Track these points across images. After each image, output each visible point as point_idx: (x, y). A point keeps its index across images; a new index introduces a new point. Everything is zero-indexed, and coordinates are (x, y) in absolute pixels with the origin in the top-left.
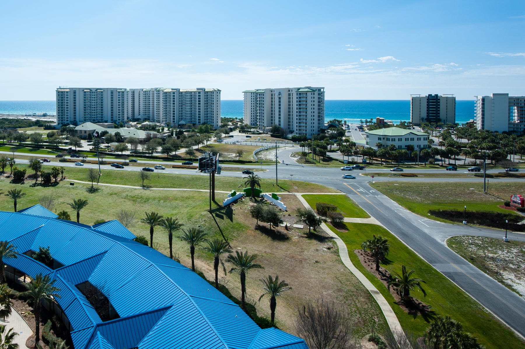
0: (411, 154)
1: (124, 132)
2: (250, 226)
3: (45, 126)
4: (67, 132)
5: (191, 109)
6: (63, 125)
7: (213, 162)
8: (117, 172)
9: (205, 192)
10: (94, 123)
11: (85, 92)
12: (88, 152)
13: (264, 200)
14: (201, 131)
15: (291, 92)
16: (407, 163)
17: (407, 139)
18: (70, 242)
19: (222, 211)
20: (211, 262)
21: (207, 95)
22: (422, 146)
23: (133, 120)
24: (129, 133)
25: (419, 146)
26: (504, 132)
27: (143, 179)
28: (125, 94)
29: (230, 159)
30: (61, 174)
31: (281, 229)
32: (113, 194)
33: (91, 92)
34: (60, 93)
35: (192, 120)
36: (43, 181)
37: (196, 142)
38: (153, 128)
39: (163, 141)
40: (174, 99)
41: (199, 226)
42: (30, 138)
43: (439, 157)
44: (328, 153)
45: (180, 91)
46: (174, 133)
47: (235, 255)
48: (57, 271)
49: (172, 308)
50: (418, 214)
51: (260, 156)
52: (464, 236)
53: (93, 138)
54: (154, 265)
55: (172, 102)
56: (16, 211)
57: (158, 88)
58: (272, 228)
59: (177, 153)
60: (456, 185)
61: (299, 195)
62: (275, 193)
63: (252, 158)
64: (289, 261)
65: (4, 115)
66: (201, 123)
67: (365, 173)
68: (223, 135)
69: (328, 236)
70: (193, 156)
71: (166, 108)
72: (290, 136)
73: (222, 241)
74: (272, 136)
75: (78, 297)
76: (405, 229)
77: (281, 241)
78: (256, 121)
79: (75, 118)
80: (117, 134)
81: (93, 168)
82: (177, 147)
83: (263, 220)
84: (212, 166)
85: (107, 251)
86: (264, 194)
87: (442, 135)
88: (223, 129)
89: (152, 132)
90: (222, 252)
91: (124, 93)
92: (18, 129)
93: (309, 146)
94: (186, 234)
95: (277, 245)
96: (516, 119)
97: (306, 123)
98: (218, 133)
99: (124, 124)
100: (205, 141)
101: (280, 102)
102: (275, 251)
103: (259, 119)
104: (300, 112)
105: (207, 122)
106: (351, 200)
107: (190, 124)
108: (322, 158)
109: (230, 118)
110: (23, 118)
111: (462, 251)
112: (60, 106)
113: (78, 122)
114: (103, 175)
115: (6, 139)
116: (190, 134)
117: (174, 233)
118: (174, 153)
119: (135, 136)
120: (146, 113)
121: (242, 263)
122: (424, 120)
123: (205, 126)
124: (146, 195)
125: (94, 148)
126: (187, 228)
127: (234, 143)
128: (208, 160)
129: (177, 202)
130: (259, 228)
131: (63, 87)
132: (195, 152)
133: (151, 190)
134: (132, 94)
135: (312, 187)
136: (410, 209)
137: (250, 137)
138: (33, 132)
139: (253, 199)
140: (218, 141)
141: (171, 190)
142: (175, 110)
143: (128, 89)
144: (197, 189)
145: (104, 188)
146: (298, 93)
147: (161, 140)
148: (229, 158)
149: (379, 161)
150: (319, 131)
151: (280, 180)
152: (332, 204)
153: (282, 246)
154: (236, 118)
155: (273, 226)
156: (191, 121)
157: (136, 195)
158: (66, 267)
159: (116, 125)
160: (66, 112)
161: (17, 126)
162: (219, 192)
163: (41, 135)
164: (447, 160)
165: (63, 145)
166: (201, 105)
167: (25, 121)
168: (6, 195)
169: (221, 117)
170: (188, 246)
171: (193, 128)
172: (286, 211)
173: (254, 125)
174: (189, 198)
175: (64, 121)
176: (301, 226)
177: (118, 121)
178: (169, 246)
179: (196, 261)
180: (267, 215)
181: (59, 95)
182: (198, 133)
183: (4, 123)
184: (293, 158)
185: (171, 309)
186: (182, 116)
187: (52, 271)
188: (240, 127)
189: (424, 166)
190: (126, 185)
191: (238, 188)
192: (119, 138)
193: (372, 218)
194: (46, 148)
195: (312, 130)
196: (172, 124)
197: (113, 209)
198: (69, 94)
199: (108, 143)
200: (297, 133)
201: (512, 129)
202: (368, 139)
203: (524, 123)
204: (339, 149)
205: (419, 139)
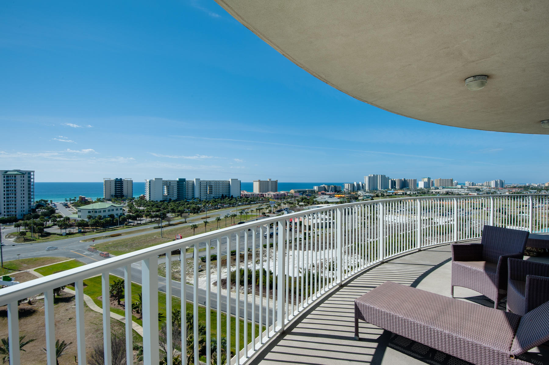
0: (113, 220)
16: (111, 228)
17: (109, 211)
22: (119, 214)
25: (117, 215)
26: (161, 201)
43: (130, 220)
44: (45, 230)
60: (146, 236)
61: (32, 271)
62: (6, 275)
67: (84, 240)
77: (28, 317)
87: (128, 206)
93: (24, 225)
96: (166, 193)
97: (15, 205)
104: (8, 194)
106: (80, 262)
108: (40, 234)
111: (162, 273)
122: (113, 196)
135: (42, 260)
146: (6, 175)
149: (90, 229)
150: (29, 211)
153: (30, 320)
164: (136, 221)
189: (122, 227)
195: (23, 211)
200: (5, 215)
201: (164, 199)
202: (80, 214)
203: (170, 195)
204: (55, 225)
205: (117, 210)
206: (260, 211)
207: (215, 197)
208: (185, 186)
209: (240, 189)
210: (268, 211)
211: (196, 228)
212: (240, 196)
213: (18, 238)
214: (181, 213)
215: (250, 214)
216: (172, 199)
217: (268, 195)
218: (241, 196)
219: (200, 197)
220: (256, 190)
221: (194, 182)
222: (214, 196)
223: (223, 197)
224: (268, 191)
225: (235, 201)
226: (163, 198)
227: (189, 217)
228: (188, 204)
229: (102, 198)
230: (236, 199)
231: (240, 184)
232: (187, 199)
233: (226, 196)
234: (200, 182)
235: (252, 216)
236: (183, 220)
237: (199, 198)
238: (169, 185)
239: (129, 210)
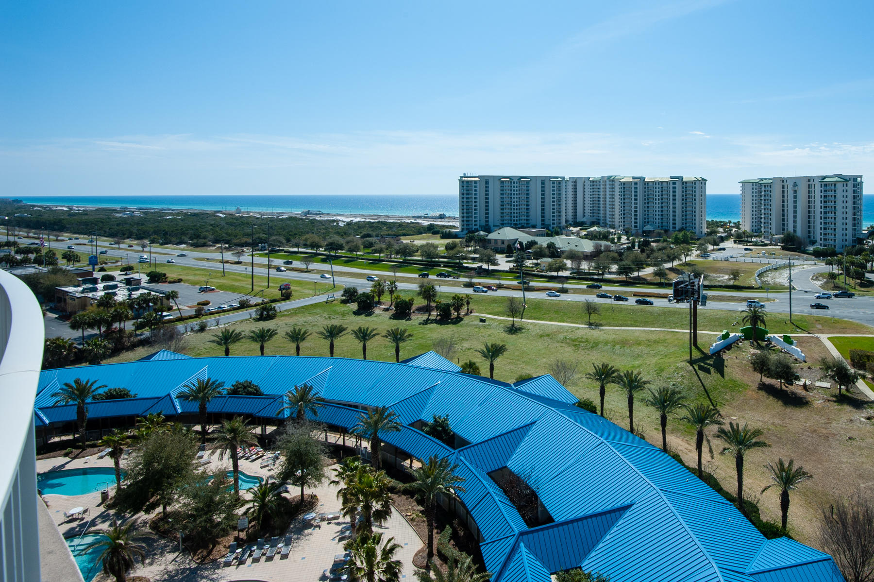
1: (560, 242)
2: (751, 384)
3: (442, 233)
4: (476, 243)
5: (662, 207)
6: (469, 232)
7: (695, 288)
8: (550, 303)
9: (683, 332)
10: (516, 228)
11: (502, 182)
12: (507, 272)
13: (771, 345)
14: (677, 242)
15: (811, 182)
18: (479, 408)
19: (709, 362)
20: (691, 439)
21: (686, 187)
23: (574, 224)
24: (569, 243)
27: (590, 314)
28: (563, 185)
29: (720, 284)
30: (466, 305)
31: (797, 389)
32: (544, 336)
33: (511, 182)
34: (465, 183)
35: (663, 224)
36: (439, 315)
37: (669, 257)
38: (605, 237)
39: (620, 258)
40: (636, 192)
41: (674, 385)
42: (419, 251)
45: (646, 180)
46: (637, 244)
47: (727, 428)
48: (459, 451)
49: (633, 508)
51: (765, 279)
53: (515, 251)
54: (607, 443)
55: (633, 198)
56: (398, 361)
57: (612, 176)
58: (784, 387)
59: (640, 274)
61: (824, 338)
62: (788, 335)
63: (753, 281)
64: (809, 436)
65: (380, 216)
66: (676, 229)
68: (710, 247)
69: (868, 399)
70: (665, 279)
71: (624, 207)
72: (811, 248)
73: (708, 407)
74: (784, 248)
75: (491, 490)
77: (796, 407)
78: (759, 227)
79: (487, 221)
80: (551, 246)
81: (514, 296)
82: (640, 266)
83: (770, 375)
84: (694, 294)
85: (536, 422)
86: (772, 335)
88: (709, 237)
89: (604, 243)
90: (707, 423)
91: (561, 184)
92: (401, 237)
93: (840, 263)
94: (654, 396)
95: (791, 412)
97: (835, 229)
98: (702, 245)
99: (561, 230)
100: (683, 256)
101: (795, 197)
102: (787, 421)
103: (765, 223)
104: (825, 213)
105: (686, 227)
107: (659, 231)
109: (721, 222)
110: (409, 221)
112: (465, 203)
113: (492, 228)
114: (529, 307)
115: (383, 253)
116: (661, 245)
117: (635, 395)
118: (636, 274)
119: (577, 249)
120: (594, 214)
121: (739, 440)
123: (683, 233)
124: (594, 337)
125: (516, 266)
126: (655, 387)
127: (727, 260)
128: (687, 285)
129: (640, 347)
130: (763, 387)
131: (469, 175)
132: (667, 272)
133: (601, 330)
134: (573, 185)
135: (844, 325)
138: (424, 242)
139: (755, 343)
140: (702, 256)
141: (632, 330)
142: (638, 209)
143: (567, 178)
144: (671, 328)
145: (531, 326)
146: (823, 183)
147: (617, 254)
148: (719, 281)
150: (854, 241)
151: (796, 315)
153: (799, 414)
154: (730, 222)
155: (784, 385)
156: (661, 226)
157: (579, 338)
158: (473, 446)
159: (549, 232)
160: (474, 212)
161: (400, 232)
162: (703, 334)
163: (435, 247)
165: (470, 261)
166: (677, 202)
167: (412, 225)
168: (383, 336)
169: (707, 220)
170: (658, 415)
171: (665, 237)
172: (805, 362)
173: (757, 232)
174: (658, 342)
175: (470, 226)
176: (827, 385)
177: (552, 226)
178: (628, 414)
179: (669, 438)
180: (776, 368)
181: (463, 186)
182: (673, 243)
183: (381, 229)
184: (815, 282)
185: (631, 509)
186: (648, 218)
187: (453, 451)
188: (735, 234)
190: (563, 322)
191: (733, 327)
192: (553, 252)
194: (444, 266)
195: (844, 240)
196: (633, 231)
197: (544, 358)
198: (478, 185)
199: (537, 259)
200: (821, 244)
213: (827, 282)
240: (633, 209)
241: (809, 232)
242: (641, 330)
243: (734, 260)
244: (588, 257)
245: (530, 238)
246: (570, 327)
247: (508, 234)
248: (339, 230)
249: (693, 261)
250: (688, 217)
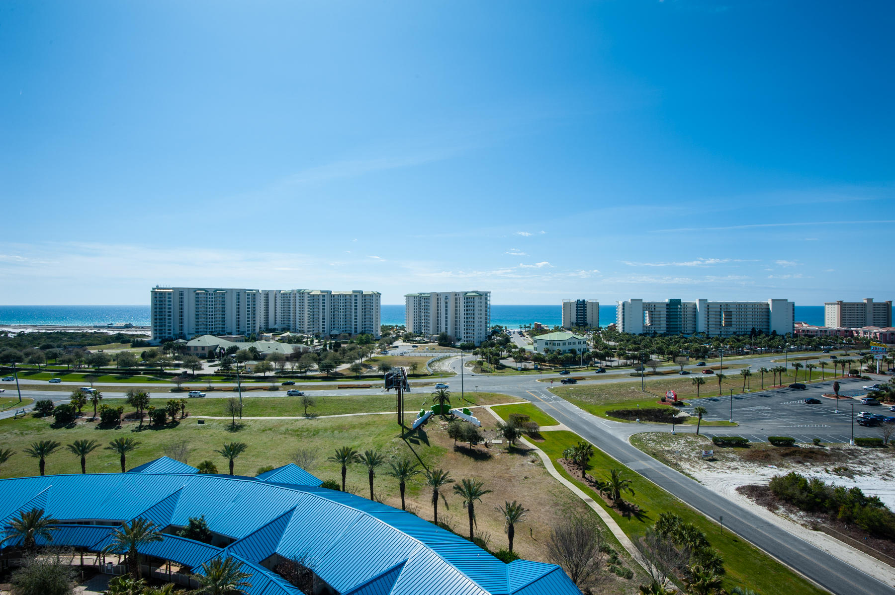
0: (575, 357)
2: (449, 448)
3: (133, 342)
4: (174, 350)
5: (345, 315)
10: (214, 335)
11: (197, 294)
12: (212, 375)
13: (455, 417)
14: (362, 342)
15: (457, 296)
16: (572, 367)
17: (570, 344)
19: (416, 435)
21: (365, 299)
22: (582, 350)
23: (268, 330)
24: (269, 347)
25: (579, 350)
26: (640, 335)
27: (306, 407)
28: (257, 297)
31: (481, 447)
32: (266, 430)
33: (207, 294)
34: (158, 294)
35: (347, 329)
36: (153, 421)
37: (359, 355)
38: (299, 341)
39: (318, 357)
40: (323, 303)
41: (393, 457)
42: (112, 360)
43: (596, 360)
44: (501, 361)
45: (331, 293)
46: (328, 345)
50: (598, 416)
51: (434, 368)
52: (641, 434)
53: (217, 356)
55: (321, 308)
57: (300, 290)
58: (472, 447)
59: (338, 370)
60: (620, 386)
61: (488, 407)
62: (466, 408)
63: (424, 370)
65: (56, 327)
66: (358, 332)
67: (540, 379)
68: (387, 346)
70: (359, 373)
72: (459, 344)
74: (440, 345)
76: (593, 432)
77: (484, 461)
78: (420, 329)
79: (182, 330)
80: (253, 350)
81: (229, 397)
82: (339, 362)
83: (461, 439)
85: (295, 508)
86: (454, 410)
87: (593, 338)
88: (385, 338)
89: (300, 346)
92: (87, 347)
93: (483, 354)
94: (395, 469)
96: (647, 322)
97: (474, 330)
98: (380, 344)
100: (368, 353)
101: (446, 307)
103: (424, 326)
105: (366, 331)
106: (537, 408)
107: (345, 334)
108: (496, 366)
110: (93, 331)
111: (644, 448)
112: (158, 313)
113: (189, 336)
114: (245, 406)
115: (71, 364)
116: (349, 345)
118: (334, 370)
119: (279, 352)
120: (285, 322)
122: (574, 325)
123: (365, 335)
124: (313, 426)
125: (221, 370)
127: (402, 355)
129: (356, 430)
130: (458, 449)
132: (359, 367)
133: (318, 420)
134: (265, 297)
135: (499, 397)
136: (590, 412)
137: (417, 347)
138: (118, 351)
139: (443, 417)
140: (382, 353)
141: (344, 417)
142: (326, 317)
143: (259, 291)
145: (251, 423)
146: (466, 297)
147: (316, 355)
149: (548, 366)
150: (486, 338)
151: (467, 394)
152: (523, 414)
154: (397, 326)
156: (346, 331)
157: (299, 428)
160: (167, 321)
161: (86, 342)
162: (407, 414)
163: (133, 355)
164: (604, 362)
165: (172, 368)
166: (358, 311)
167: (96, 335)
169: (380, 325)
171: (351, 339)
172: (481, 426)
173: (418, 333)
174: (369, 425)
175: (164, 335)
176: (499, 441)
180: (468, 434)
181: (156, 297)
182: (359, 344)
183: (61, 339)
184: (468, 368)
186: (334, 324)
188: (402, 335)
189: (586, 368)
190: (282, 415)
193: (561, 424)
194: (144, 374)
195: (480, 337)
198: (171, 296)
199: (241, 362)
200: (465, 341)
201: (646, 332)
202: (536, 345)
203: (654, 326)
204: (510, 356)
205: (580, 343)
206: (844, 366)
207: (738, 333)
208: (680, 312)
209: (793, 320)
210: (866, 368)
211: (702, 384)
212: (792, 332)
213: (476, 368)
214: (674, 356)
215: (819, 369)
216: (658, 332)
217: (865, 333)
218: (795, 332)
219: (708, 332)
220: (832, 321)
221: (695, 305)
222: (735, 330)
223: (754, 333)
224: (865, 326)
225: (783, 342)
226: (643, 330)
227: (688, 364)
228: (685, 342)
229: (560, 326)
230: (783, 338)
231: (793, 310)
232: (683, 333)
233: (760, 332)
234: (708, 306)
235: (823, 374)
236: (678, 368)
237: (706, 332)
238: (653, 309)
239: (594, 345)
240: (321, 317)
241: (456, 332)
242: (353, 416)
243: (408, 355)
244: (289, 358)
245: (232, 344)
246: (289, 419)
247: (209, 341)
248: (10, 342)
249: (376, 357)
250: (367, 323)
